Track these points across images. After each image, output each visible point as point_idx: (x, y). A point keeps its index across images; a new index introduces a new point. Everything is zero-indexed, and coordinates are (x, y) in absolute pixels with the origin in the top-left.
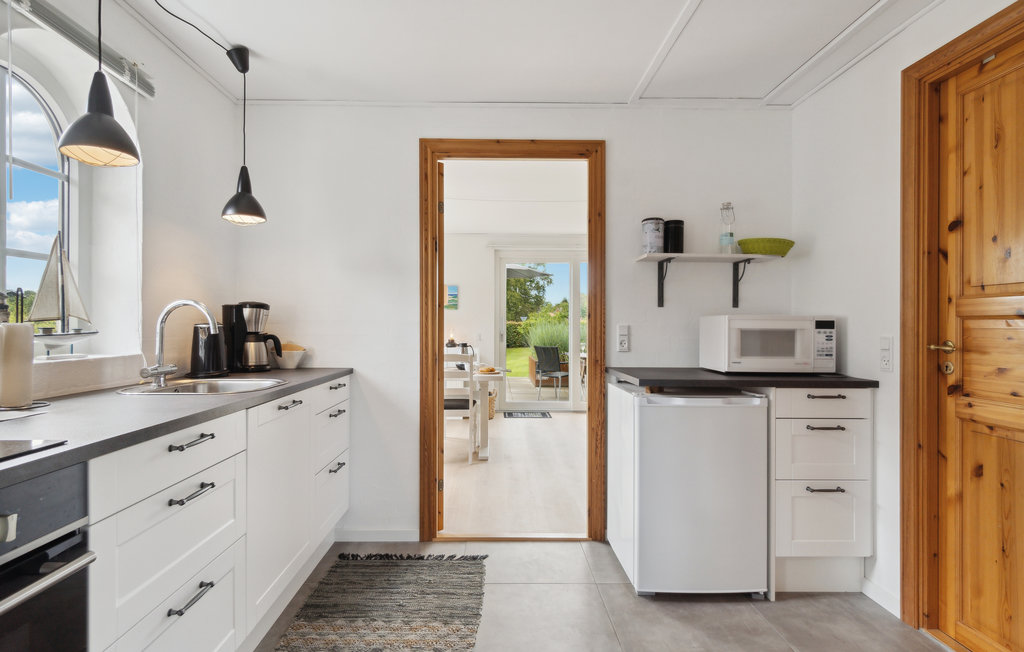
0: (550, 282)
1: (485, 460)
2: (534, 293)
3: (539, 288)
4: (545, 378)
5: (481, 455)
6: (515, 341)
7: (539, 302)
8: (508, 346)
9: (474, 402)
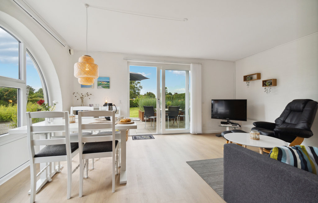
0: (142, 88)
1: (125, 184)
2: (137, 91)
3: (138, 90)
4: (147, 119)
5: (122, 180)
6: (133, 105)
7: (139, 93)
8: (130, 107)
9: (117, 142)
